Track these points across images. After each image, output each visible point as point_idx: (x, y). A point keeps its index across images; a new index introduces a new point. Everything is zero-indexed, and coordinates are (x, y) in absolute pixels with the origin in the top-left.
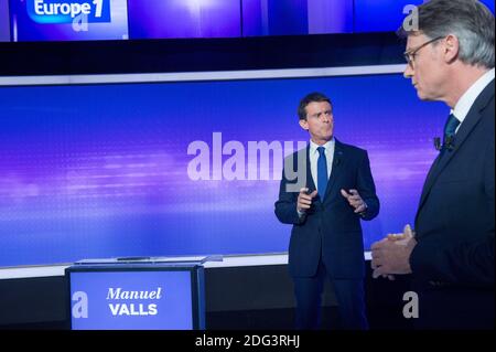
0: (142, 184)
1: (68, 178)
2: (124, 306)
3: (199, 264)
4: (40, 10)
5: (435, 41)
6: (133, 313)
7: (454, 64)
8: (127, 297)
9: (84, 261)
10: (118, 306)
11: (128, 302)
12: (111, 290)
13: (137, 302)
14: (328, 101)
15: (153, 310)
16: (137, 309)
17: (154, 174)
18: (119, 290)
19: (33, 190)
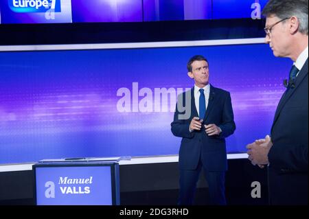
0: (81, 113)
1: (35, 109)
2: (69, 188)
3: (116, 162)
4: (16, 4)
5: (283, 20)
6: (75, 192)
7: (295, 35)
8: (71, 183)
9: (44, 160)
10: (65, 188)
11: (72, 186)
12: (61, 178)
13: (77, 186)
14: (206, 60)
15: (87, 190)
16: (77, 190)
17: (88, 107)
18: (66, 178)
19: (12, 117)
